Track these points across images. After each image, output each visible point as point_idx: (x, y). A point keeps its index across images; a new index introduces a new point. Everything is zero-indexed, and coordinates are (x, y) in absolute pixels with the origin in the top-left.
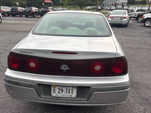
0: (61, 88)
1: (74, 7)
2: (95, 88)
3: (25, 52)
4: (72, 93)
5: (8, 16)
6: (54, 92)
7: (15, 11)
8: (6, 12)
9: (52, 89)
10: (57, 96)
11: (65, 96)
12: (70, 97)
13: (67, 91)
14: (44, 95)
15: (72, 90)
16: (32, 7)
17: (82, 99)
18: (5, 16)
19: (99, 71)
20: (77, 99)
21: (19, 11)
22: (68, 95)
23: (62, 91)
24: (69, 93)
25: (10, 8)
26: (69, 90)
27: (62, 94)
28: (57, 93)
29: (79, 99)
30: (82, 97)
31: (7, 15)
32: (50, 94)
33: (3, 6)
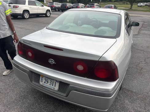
0: (47, 79)
1: (124, 3)
2: (72, 87)
3: (26, 43)
4: (55, 86)
5: (59, 11)
6: (42, 81)
7: (64, 7)
8: (57, 8)
9: (41, 78)
10: (44, 85)
11: (49, 87)
12: (53, 89)
13: (51, 83)
14: (35, 81)
15: (55, 83)
16: (79, 4)
17: (62, 94)
18: (56, 11)
19: (81, 71)
20: (58, 93)
21: (68, 7)
22: (52, 87)
23: (48, 82)
24: (53, 85)
25: (61, 4)
26: (53, 82)
27: (47, 85)
28: (43, 82)
29: (60, 93)
30: (63, 93)
31: (57, 10)
32: (39, 82)
33: (55, 2)
